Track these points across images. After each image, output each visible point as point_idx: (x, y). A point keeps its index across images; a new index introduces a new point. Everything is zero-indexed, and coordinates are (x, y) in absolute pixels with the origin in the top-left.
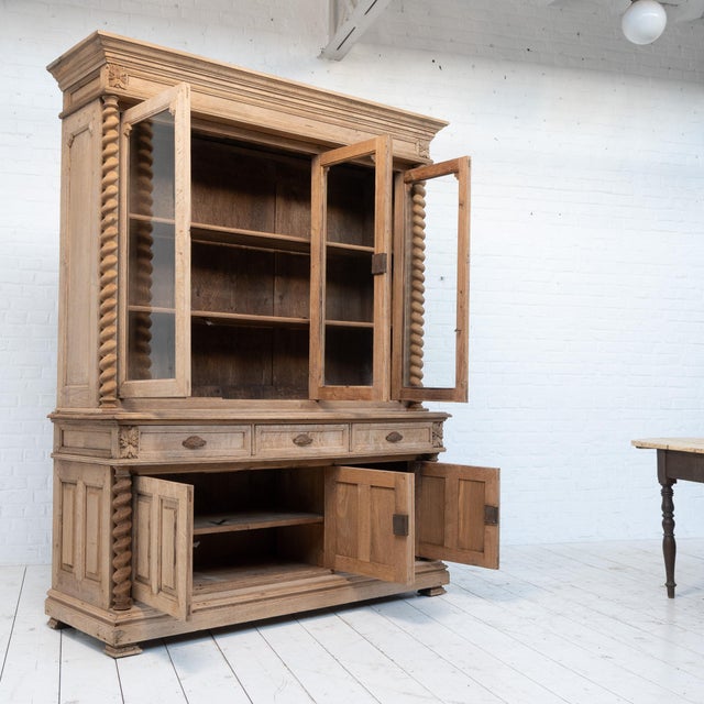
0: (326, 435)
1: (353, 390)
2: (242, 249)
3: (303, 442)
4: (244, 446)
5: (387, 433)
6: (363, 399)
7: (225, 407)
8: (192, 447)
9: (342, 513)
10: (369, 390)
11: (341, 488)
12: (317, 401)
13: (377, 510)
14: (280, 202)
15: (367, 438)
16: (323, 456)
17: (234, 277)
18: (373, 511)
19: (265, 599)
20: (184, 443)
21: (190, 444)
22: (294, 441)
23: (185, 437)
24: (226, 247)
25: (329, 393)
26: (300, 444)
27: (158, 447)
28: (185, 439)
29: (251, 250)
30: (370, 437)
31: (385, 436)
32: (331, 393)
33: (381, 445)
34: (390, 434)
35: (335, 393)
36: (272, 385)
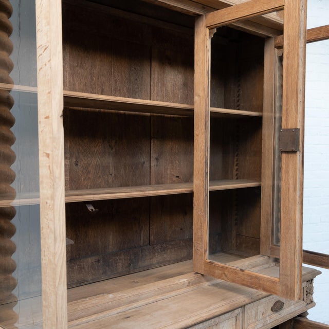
1: (250, 276)
2: (121, 114)
6: (266, 290)
10: (274, 282)
14: (155, 66)
15: (256, 314)
17: (113, 143)
24: (104, 113)
25: (218, 272)
29: (129, 115)
30: (259, 313)
31: (270, 308)
32: (220, 272)
33: (268, 318)
34: (274, 305)
35: (226, 273)
36: (150, 245)
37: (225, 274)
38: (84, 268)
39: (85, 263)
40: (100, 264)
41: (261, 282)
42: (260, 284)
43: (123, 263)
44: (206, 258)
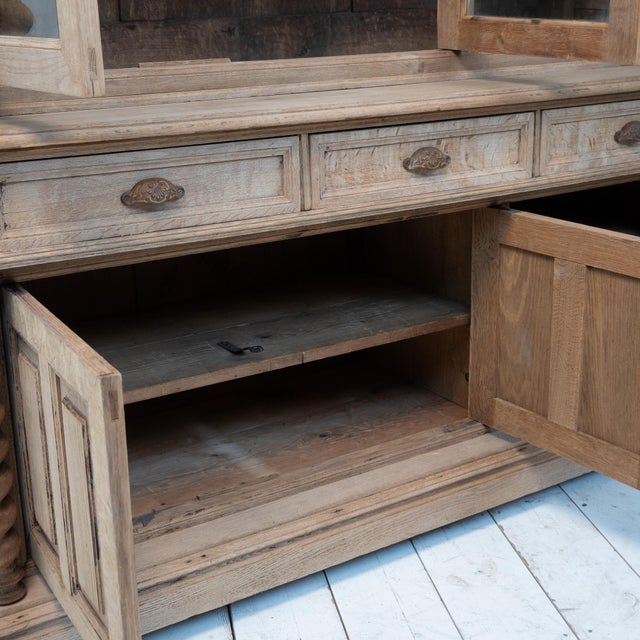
0: (481, 142)
1: (550, 29)
3: (427, 164)
4: (282, 191)
5: (616, 126)
6: (580, 54)
7: (236, 85)
8: (149, 208)
9: (512, 315)
10: (597, 32)
11: (511, 260)
12: (457, 53)
13: (600, 325)
15: (574, 139)
16: (473, 194)
18: (590, 322)
19: (344, 523)
20: (125, 199)
21: (144, 198)
22: (406, 164)
23: (126, 183)
25: (487, 36)
26: (423, 172)
27: (52, 218)
28: (128, 187)
30: (581, 138)
31: (613, 133)
32: (492, 35)
33: (603, 154)
34: (624, 128)
35: (502, 34)
36: (352, 11)
37: (500, 37)
38: (197, 42)
39: (199, 31)
40: (232, 37)
41: (571, 39)
42: (569, 43)
43: (287, 44)
44: (464, 11)
